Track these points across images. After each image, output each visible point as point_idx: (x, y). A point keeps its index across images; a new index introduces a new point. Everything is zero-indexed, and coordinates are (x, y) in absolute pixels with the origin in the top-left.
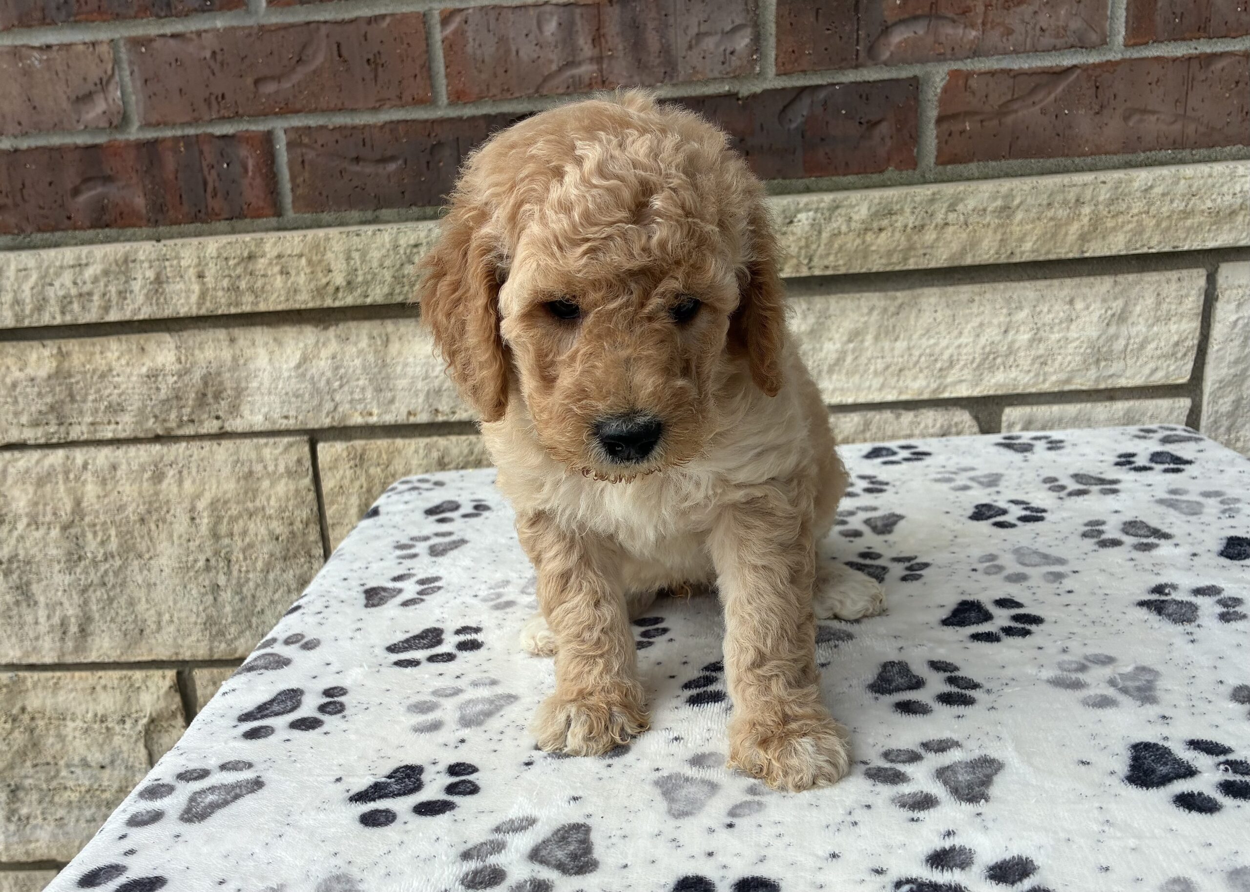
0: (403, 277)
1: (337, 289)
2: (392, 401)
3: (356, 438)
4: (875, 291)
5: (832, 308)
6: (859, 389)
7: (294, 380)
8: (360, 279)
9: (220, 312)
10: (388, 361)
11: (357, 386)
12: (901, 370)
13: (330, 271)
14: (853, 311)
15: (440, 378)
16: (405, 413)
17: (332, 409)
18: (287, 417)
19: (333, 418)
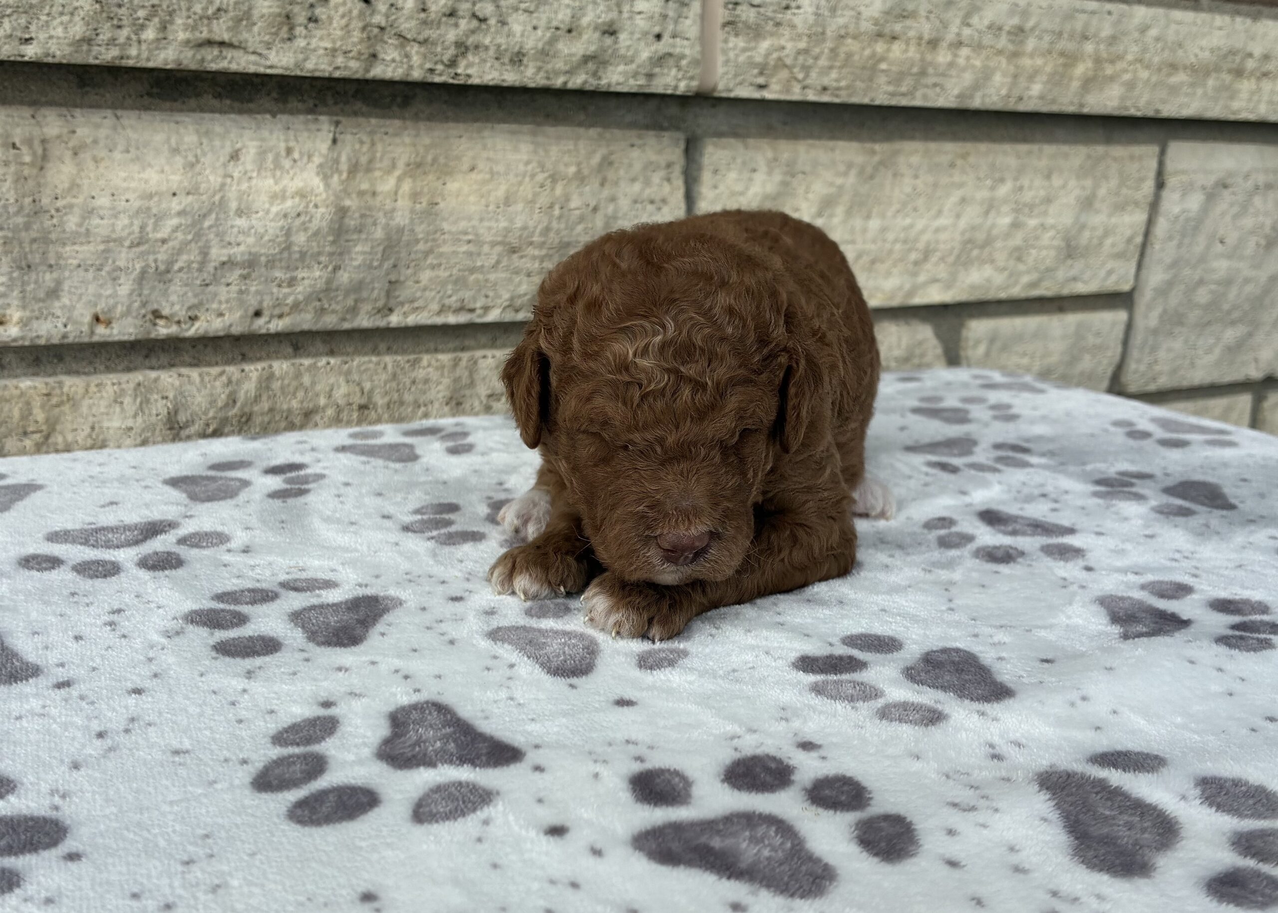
2: (53, 292)
10: (47, 201)
15: (171, 244)
16: (88, 319)
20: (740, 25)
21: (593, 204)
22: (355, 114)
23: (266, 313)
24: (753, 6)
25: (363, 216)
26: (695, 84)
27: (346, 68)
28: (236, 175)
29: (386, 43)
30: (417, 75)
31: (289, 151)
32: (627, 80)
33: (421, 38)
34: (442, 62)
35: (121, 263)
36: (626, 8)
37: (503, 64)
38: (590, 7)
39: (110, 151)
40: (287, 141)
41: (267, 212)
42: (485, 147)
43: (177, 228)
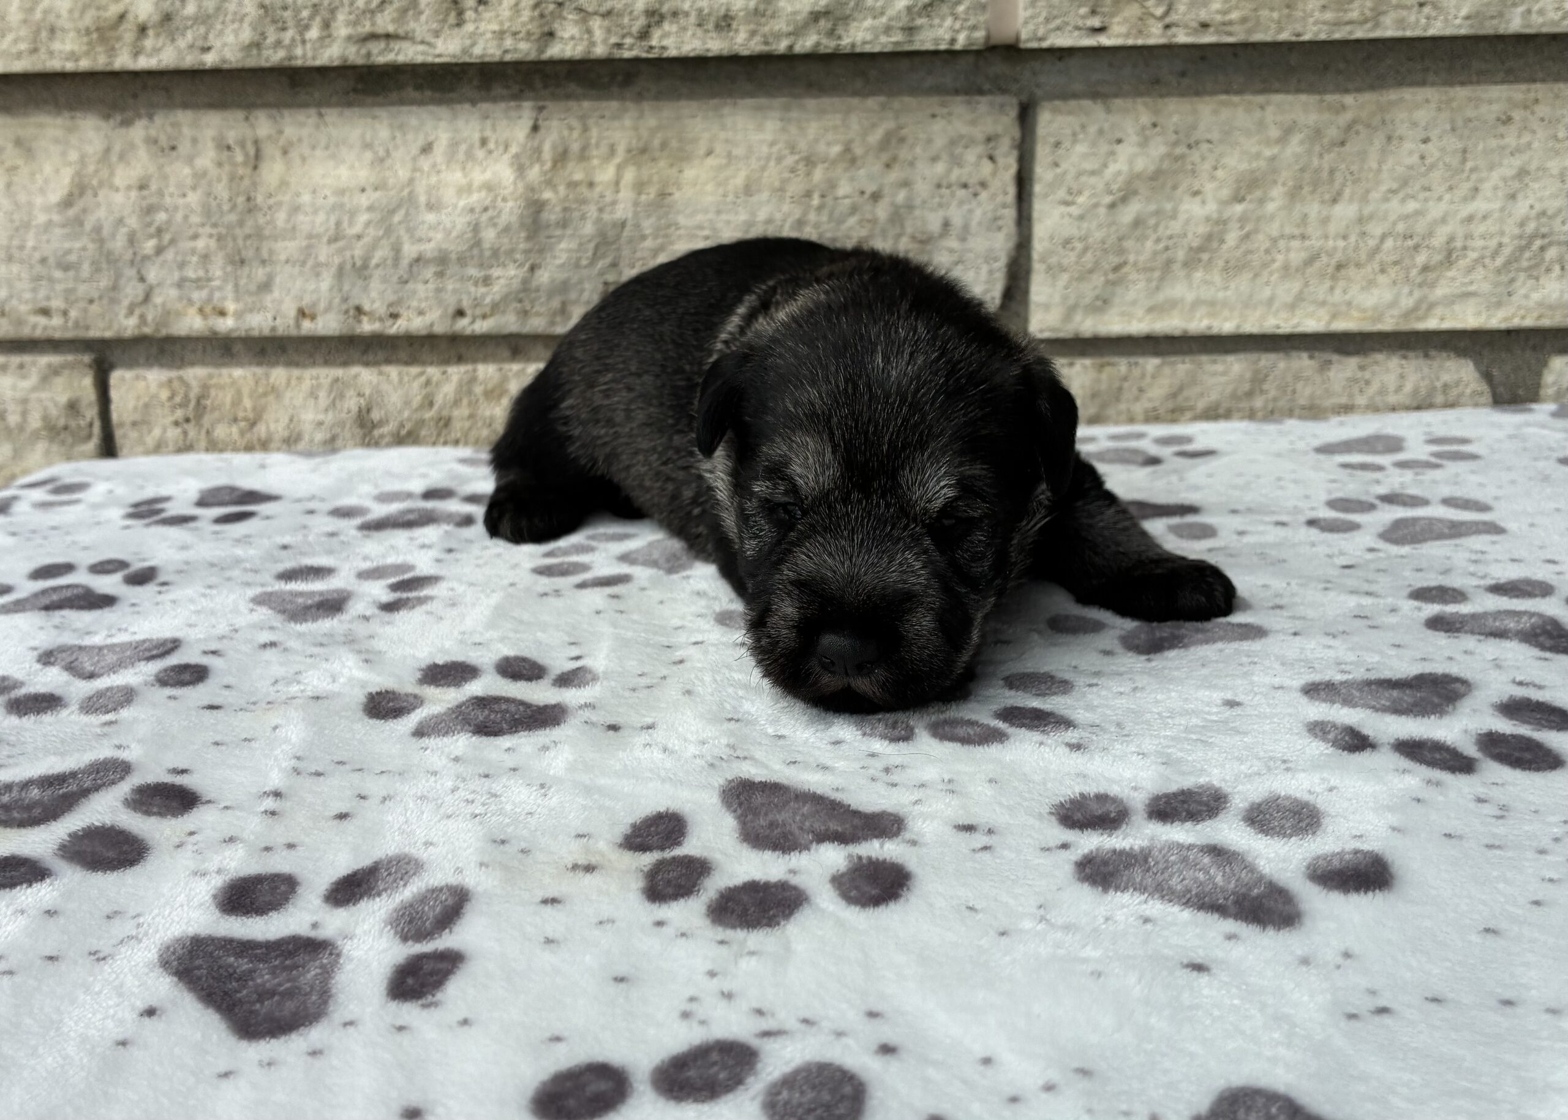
0: (285, 8)
1: (142, 30)
2: (265, 287)
3: (192, 364)
4: (1299, 91)
5: (1202, 126)
7: (58, 232)
8: (192, 8)
10: (259, 199)
11: (193, 251)
12: (1340, 267)
14: (1248, 133)
15: (366, 240)
16: (292, 313)
17: (140, 298)
18: (45, 312)
19: (142, 318)
21: (870, 188)
22: (568, 97)
23: (469, 312)
25: (565, 210)
26: (980, 35)
27: (516, 50)
28: (426, 169)
29: (565, 19)
30: (600, 51)
31: (484, 142)
32: (877, 37)
33: (603, 9)
34: (629, 34)
35: (322, 258)
37: (707, 31)
39: (314, 148)
40: (482, 131)
41: (455, 206)
42: (723, 127)
43: (368, 224)
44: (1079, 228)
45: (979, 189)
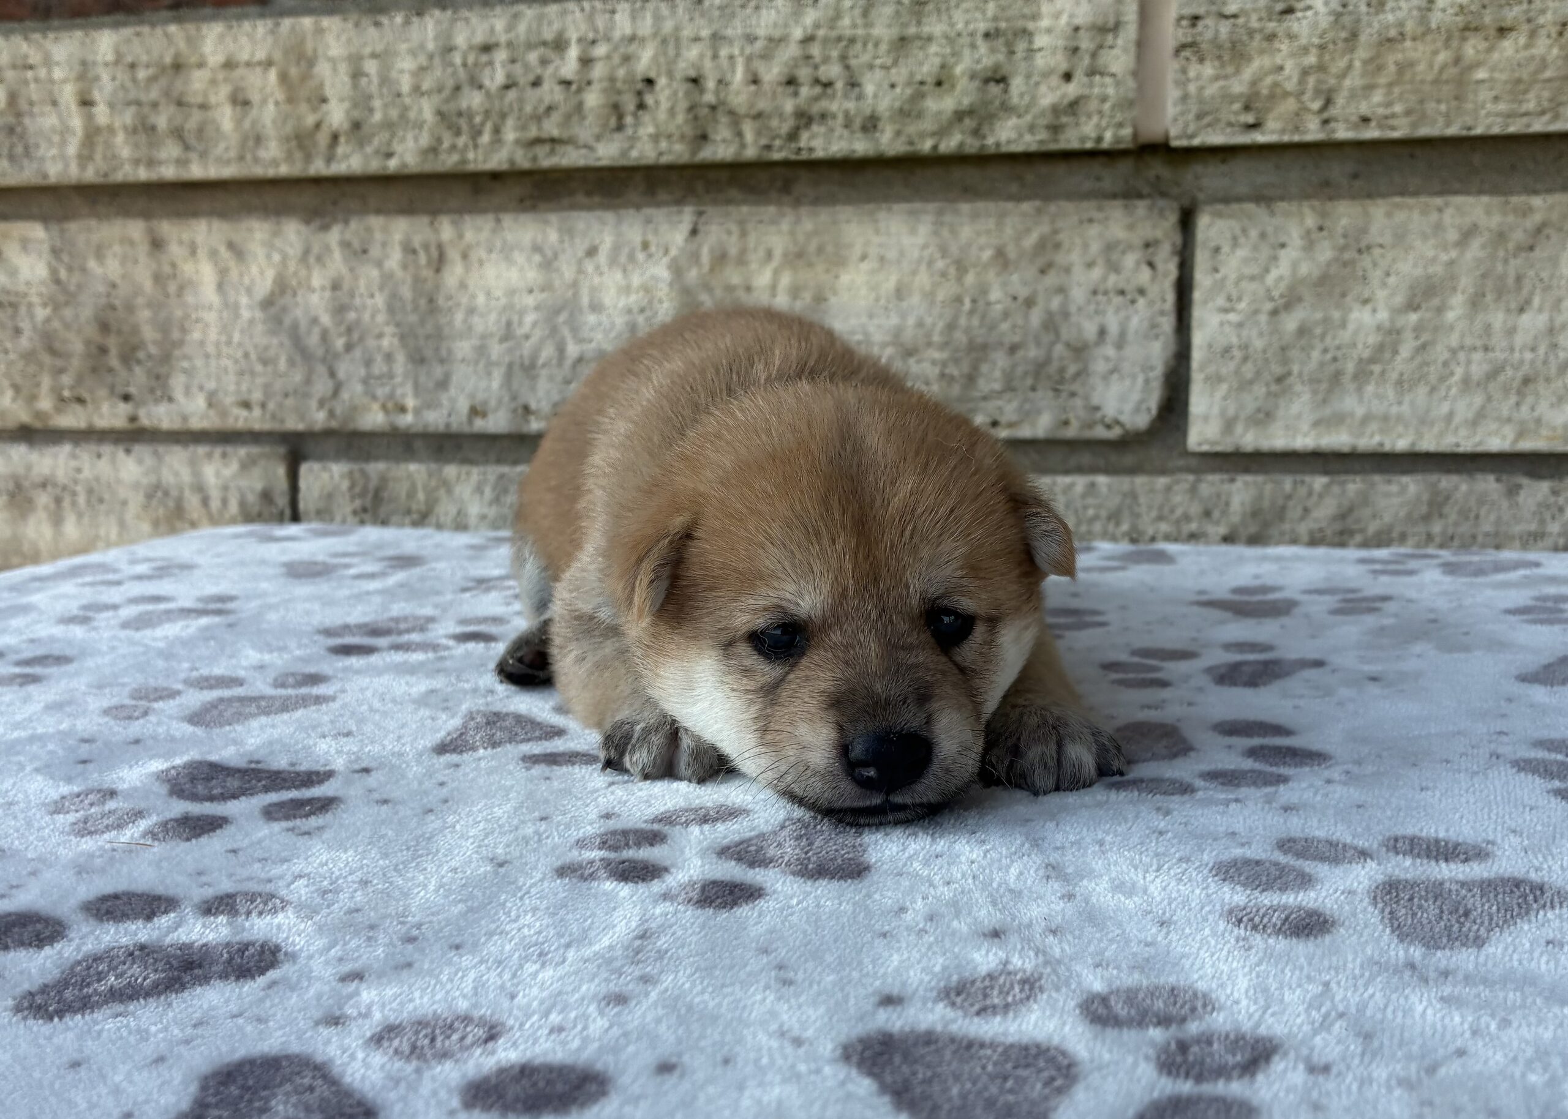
0: (460, 114)
1: (335, 137)
2: (443, 384)
3: (377, 458)
4: (1481, 192)
5: (1374, 229)
6: (1424, 421)
7: (260, 328)
8: (378, 117)
9: (119, 177)
10: (441, 301)
11: (379, 348)
12: (1527, 381)
13: (324, 100)
14: (1425, 237)
15: (534, 339)
16: (464, 409)
17: (330, 393)
18: (246, 405)
19: (331, 414)
20: (1204, 46)
21: (1024, 294)
22: (729, 202)
24: (1226, 17)
26: (1127, 132)
27: (670, 152)
28: (590, 271)
29: (718, 122)
30: (751, 153)
31: (645, 246)
32: (1021, 136)
33: (754, 112)
34: (778, 136)
36: (1021, 46)
37: (853, 132)
38: (967, 52)
40: (644, 234)
41: (615, 307)
42: (877, 232)
43: (535, 324)
44: (1239, 336)
45: (1137, 296)
